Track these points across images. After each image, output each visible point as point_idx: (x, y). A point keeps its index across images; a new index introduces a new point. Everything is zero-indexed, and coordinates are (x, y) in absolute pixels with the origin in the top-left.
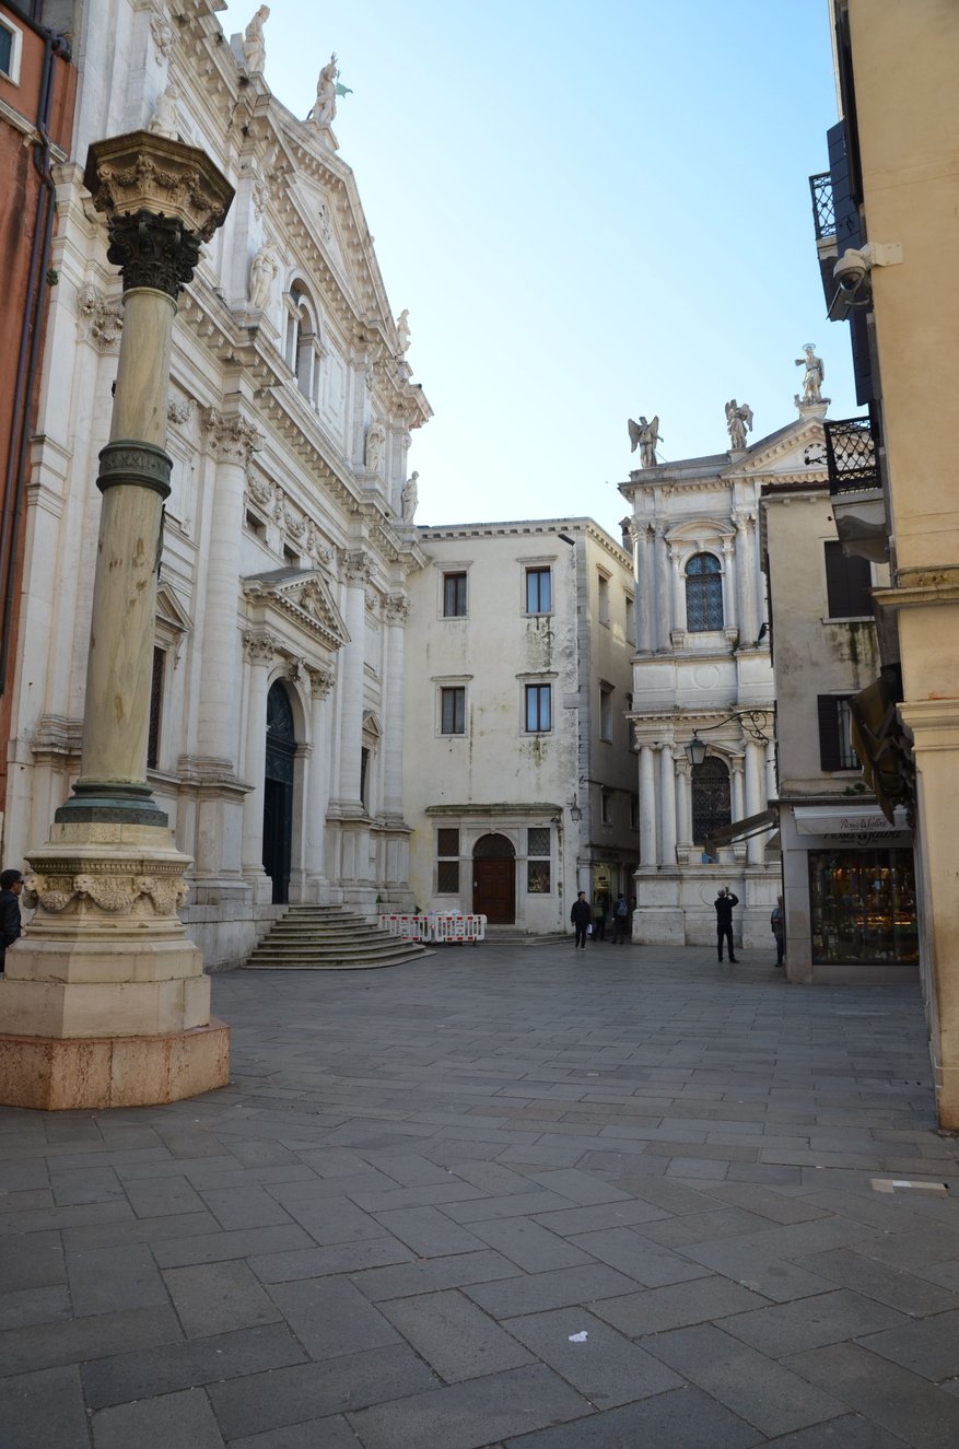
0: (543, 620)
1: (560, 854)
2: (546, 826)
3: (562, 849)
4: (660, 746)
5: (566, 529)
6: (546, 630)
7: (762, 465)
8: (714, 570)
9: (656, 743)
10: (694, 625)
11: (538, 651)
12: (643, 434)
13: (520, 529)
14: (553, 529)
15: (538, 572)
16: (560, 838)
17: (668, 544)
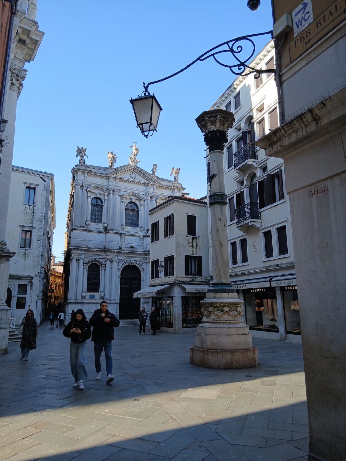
0: (31, 207)
1: (31, 294)
2: (26, 283)
3: (31, 292)
4: (79, 258)
5: (44, 176)
6: (32, 211)
7: (119, 174)
8: (100, 204)
9: (78, 257)
10: (93, 220)
11: (29, 218)
12: (81, 152)
13: (26, 171)
14: (39, 175)
15: (31, 188)
16: (31, 288)
17: (87, 192)
